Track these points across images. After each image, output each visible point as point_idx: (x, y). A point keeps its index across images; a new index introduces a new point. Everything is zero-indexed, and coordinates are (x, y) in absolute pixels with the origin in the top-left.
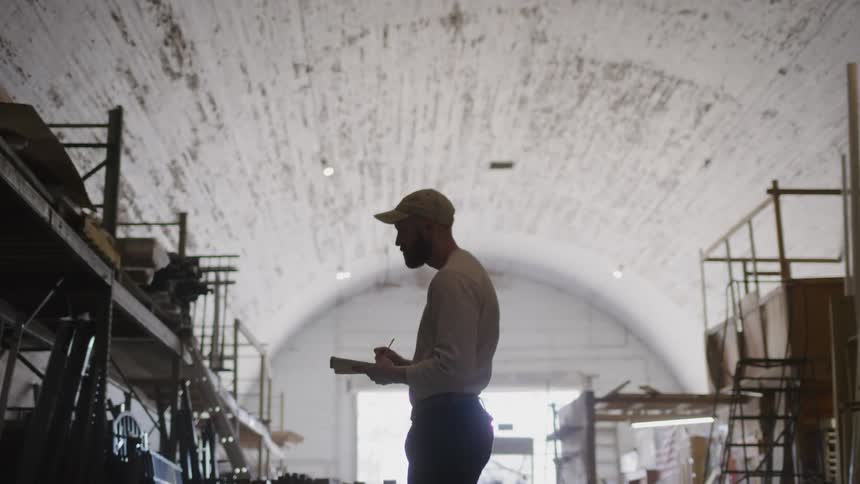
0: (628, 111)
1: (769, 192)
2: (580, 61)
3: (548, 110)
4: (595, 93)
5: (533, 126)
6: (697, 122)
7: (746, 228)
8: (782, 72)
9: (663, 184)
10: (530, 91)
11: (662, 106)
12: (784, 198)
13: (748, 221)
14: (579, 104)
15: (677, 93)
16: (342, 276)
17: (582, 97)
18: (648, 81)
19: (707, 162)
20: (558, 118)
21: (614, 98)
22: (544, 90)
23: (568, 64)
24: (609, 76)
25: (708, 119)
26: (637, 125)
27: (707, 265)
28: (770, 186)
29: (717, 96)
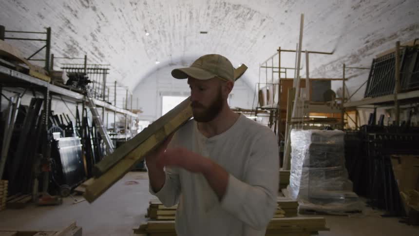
0: (241, 19)
1: (278, 50)
2: (225, 3)
3: (216, 17)
4: (230, 13)
5: (212, 22)
6: (261, 24)
7: (271, 60)
8: (286, 11)
9: (252, 41)
10: (210, 11)
11: (250, 19)
12: (281, 52)
13: (272, 58)
14: (226, 16)
15: (255, 15)
16: (157, 63)
17: (226, 14)
18: (246, 11)
19: (264, 36)
20: (220, 20)
21: (236, 15)
22: (215, 11)
23: (221, 4)
24: (234, 9)
25: (264, 24)
26: (244, 23)
27: (261, 69)
28: (278, 49)
29: (267, 17)
